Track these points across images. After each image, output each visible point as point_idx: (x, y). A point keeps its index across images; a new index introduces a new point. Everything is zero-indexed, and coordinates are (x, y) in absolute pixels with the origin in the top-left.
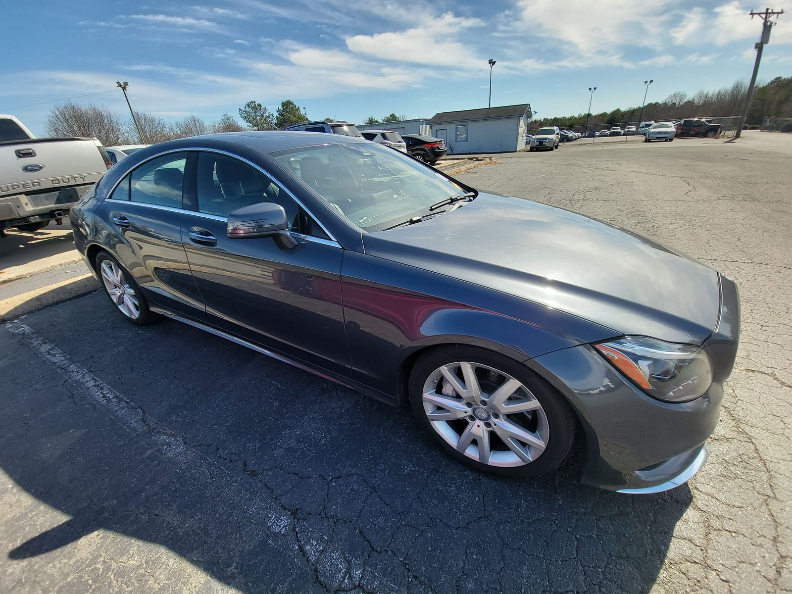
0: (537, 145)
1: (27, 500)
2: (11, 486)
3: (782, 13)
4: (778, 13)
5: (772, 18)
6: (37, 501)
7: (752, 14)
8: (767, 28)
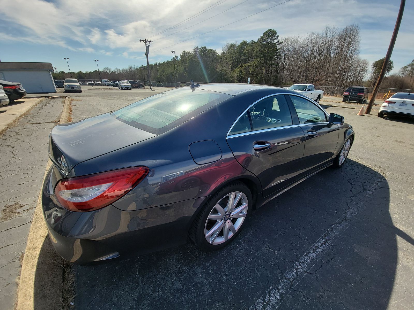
0: (70, 89)
1: (401, 255)
2: (400, 265)
3: (151, 41)
4: (149, 41)
5: (148, 43)
6: (398, 249)
7: (140, 40)
8: (147, 47)
